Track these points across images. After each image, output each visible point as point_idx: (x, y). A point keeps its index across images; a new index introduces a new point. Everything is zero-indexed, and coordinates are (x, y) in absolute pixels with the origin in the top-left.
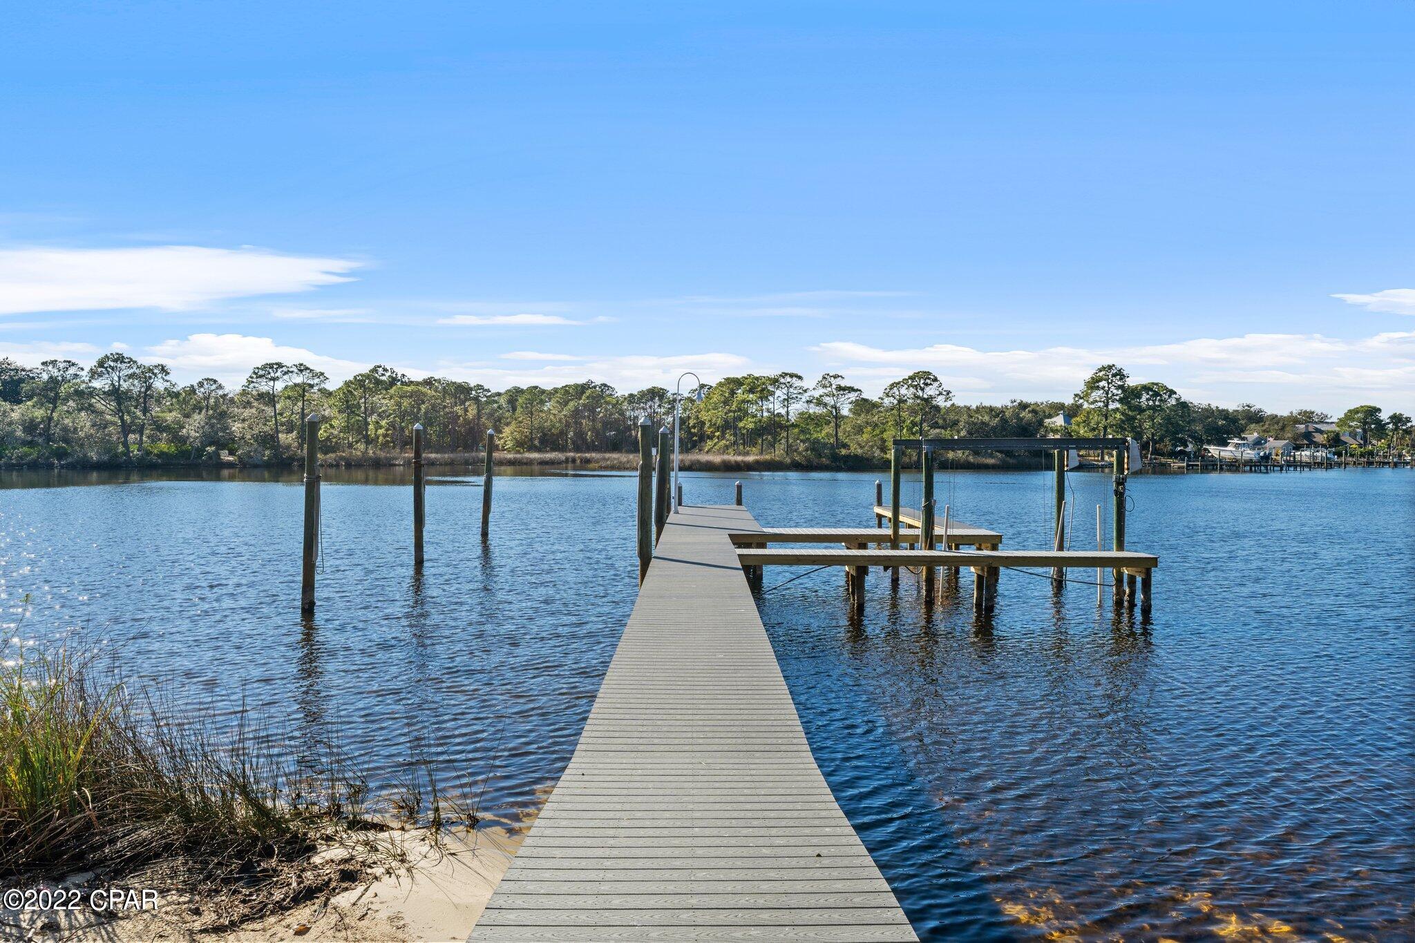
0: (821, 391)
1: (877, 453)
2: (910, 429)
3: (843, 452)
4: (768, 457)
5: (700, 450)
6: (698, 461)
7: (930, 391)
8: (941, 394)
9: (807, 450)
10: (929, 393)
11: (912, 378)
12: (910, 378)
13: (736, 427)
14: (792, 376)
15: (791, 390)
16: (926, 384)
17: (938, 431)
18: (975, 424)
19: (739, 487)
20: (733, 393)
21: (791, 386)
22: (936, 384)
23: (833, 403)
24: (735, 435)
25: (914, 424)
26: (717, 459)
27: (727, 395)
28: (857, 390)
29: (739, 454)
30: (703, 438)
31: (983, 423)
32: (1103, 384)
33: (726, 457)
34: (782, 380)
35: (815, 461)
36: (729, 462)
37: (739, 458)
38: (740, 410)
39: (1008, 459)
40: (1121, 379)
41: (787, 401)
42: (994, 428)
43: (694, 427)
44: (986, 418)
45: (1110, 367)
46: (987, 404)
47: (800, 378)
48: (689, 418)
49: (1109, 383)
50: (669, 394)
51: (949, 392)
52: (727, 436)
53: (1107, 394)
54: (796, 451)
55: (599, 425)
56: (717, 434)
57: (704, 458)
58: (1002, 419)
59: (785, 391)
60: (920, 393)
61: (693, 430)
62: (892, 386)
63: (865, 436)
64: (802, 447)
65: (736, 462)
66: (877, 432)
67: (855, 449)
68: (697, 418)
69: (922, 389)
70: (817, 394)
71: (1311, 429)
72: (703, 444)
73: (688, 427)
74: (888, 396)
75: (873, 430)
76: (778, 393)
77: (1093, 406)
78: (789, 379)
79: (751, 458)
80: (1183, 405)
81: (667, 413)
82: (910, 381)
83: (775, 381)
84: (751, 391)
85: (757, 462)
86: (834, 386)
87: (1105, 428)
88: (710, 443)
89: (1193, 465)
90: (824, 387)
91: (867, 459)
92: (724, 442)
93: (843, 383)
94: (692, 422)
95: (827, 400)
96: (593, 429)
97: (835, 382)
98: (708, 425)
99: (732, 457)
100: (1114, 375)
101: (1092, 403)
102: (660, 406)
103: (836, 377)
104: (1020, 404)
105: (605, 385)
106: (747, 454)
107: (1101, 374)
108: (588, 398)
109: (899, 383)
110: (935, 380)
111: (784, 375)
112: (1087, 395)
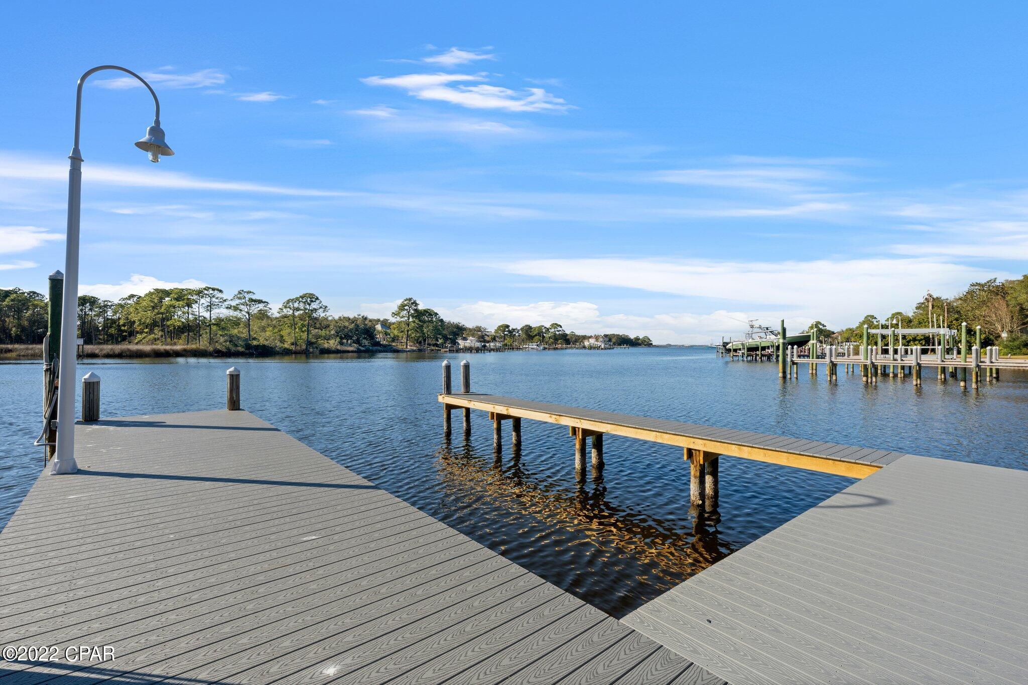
0: (238, 302)
1: (278, 344)
2: (301, 329)
3: (255, 343)
4: (194, 346)
5: (130, 342)
6: (129, 350)
7: (314, 305)
8: (321, 308)
9: (226, 341)
10: (314, 307)
11: (302, 297)
12: (301, 297)
13: (163, 325)
14: (213, 289)
15: (214, 299)
16: (312, 301)
17: (317, 330)
18: (340, 327)
19: (235, 379)
20: (161, 300)
21: (213, 296)
22: (318, 302)
23: (246, 310)
24: (163, 330)
25: (303, 326)
26: (147, 348)
27: (156, 301)
28: (265, 302)
29: (167, 344)
30: (132, 334)
31: (345, 327)
32: (406, 308)
33: (154, 347)
34: (206, 292)
35: (233, 349)
36: (159, 350)
37: (168, 347)
38: (167, 312)
39: (360, 347)
40: (415, 306)
41: (210, 307)
42: (351, 330)
43: (124, 325)
44: (347, 324)
45: (410, 299)
46: (346, 315)
47: (221, 291)
48: (119, 319)
49: (409, 308)
50: (100, 301)
51: (326, 307)
52: (156, 331)
53: (409, 313)
54: (217, 342)
55: (26, 323)
56: (146, 330)
57: (133, 347)
58: (356, 325)
59: (208, 299)
60: (308, 307)
61: (123, 328)
62: (288, 302)
63: (268, 334)
64: (222, 339)
65: (165, 350)
66: (276, 330)
67: (262, 341)
68: (127, 318)
69: (310, 305)
70: (234, 303)
71: (483, 334)
72: (132, 338)
73: (119, 326)
74: (286, 307)
75: (274, 329)
76: (202, 301)
77: (402, 319)
78: (211, 292)
79: (178, 347)
80: (442, 321)
81: (98, 315)
82: (301, 299)
83: (199, 293)
84: (177, 299)
85: (185, 350)
86: (247, 299)
87: (408, 331)
88: (139, 336)
89: (451, 350)
90: (240, 298)
91: (272, 348)
92: (153, 335)
93: (254, 297)
94: (122, 322)
95: (242, 307)
96: (19, 326)
97: (248, 296)
98: (137, 323)
99: (160, 347)
100: (412, 303)
101: (402, 317)
102: (91, 310)
103: (249, 292)
104: (363, 317)
105: (34, 293)
106: (175, 344)
107: (406, 302)
108: (12, 300)
109: (293, 300)
110: (317, 299)
111: (207, 289)
112: (399, 313)
